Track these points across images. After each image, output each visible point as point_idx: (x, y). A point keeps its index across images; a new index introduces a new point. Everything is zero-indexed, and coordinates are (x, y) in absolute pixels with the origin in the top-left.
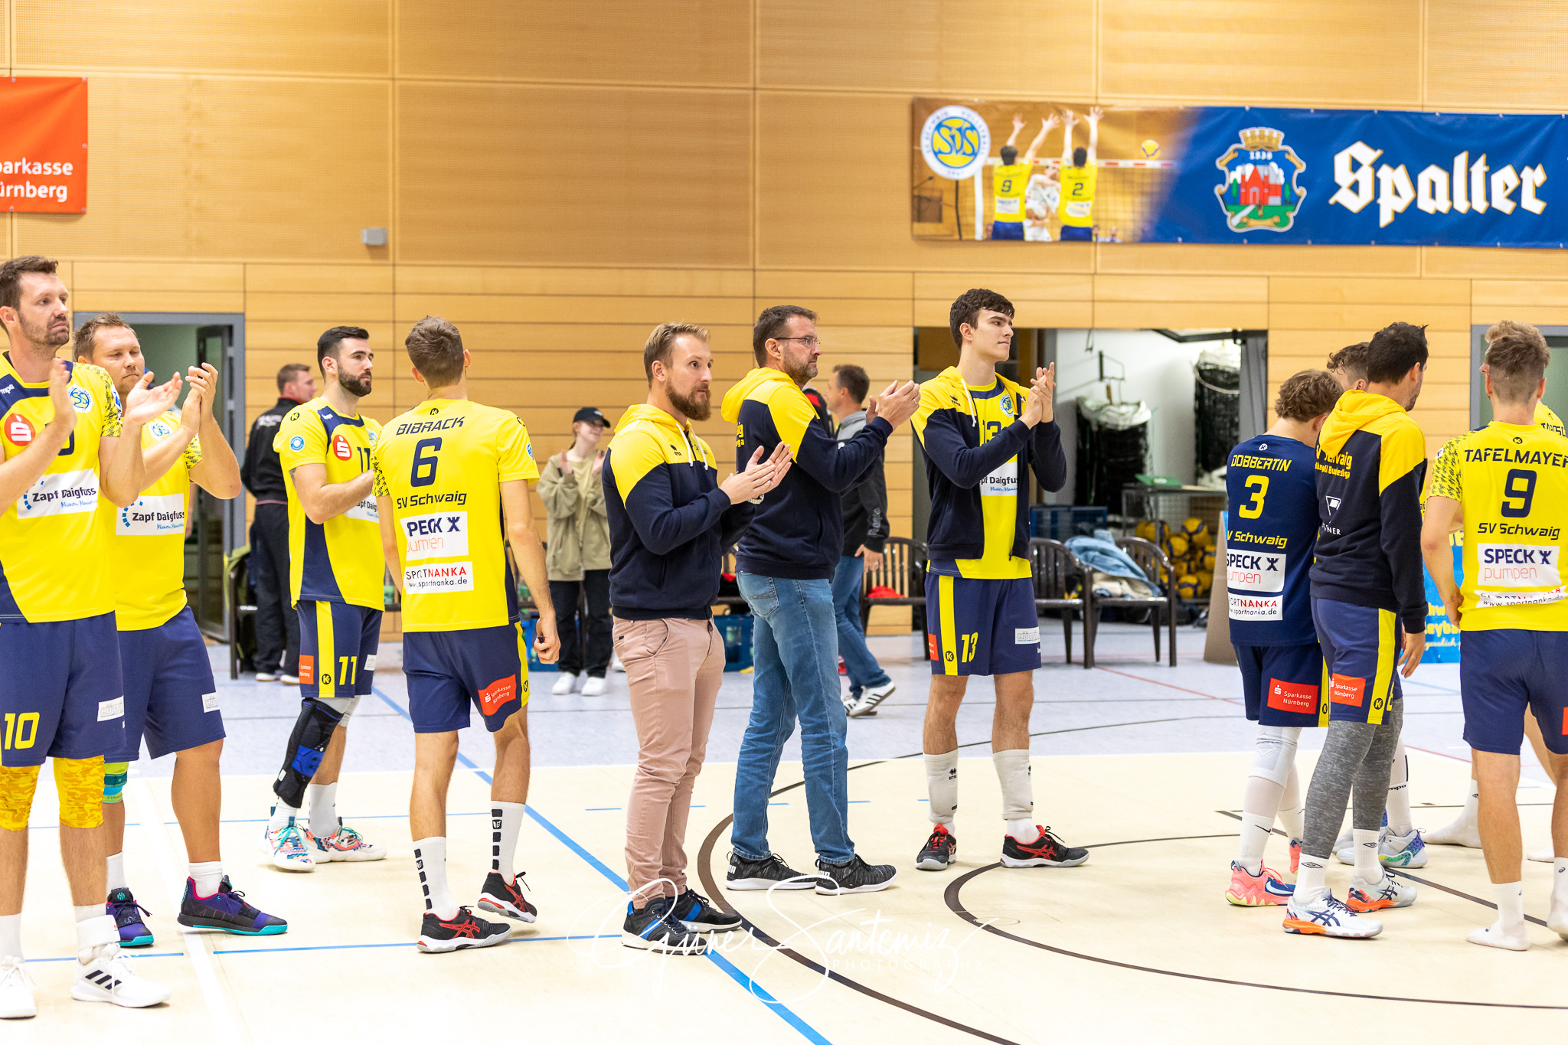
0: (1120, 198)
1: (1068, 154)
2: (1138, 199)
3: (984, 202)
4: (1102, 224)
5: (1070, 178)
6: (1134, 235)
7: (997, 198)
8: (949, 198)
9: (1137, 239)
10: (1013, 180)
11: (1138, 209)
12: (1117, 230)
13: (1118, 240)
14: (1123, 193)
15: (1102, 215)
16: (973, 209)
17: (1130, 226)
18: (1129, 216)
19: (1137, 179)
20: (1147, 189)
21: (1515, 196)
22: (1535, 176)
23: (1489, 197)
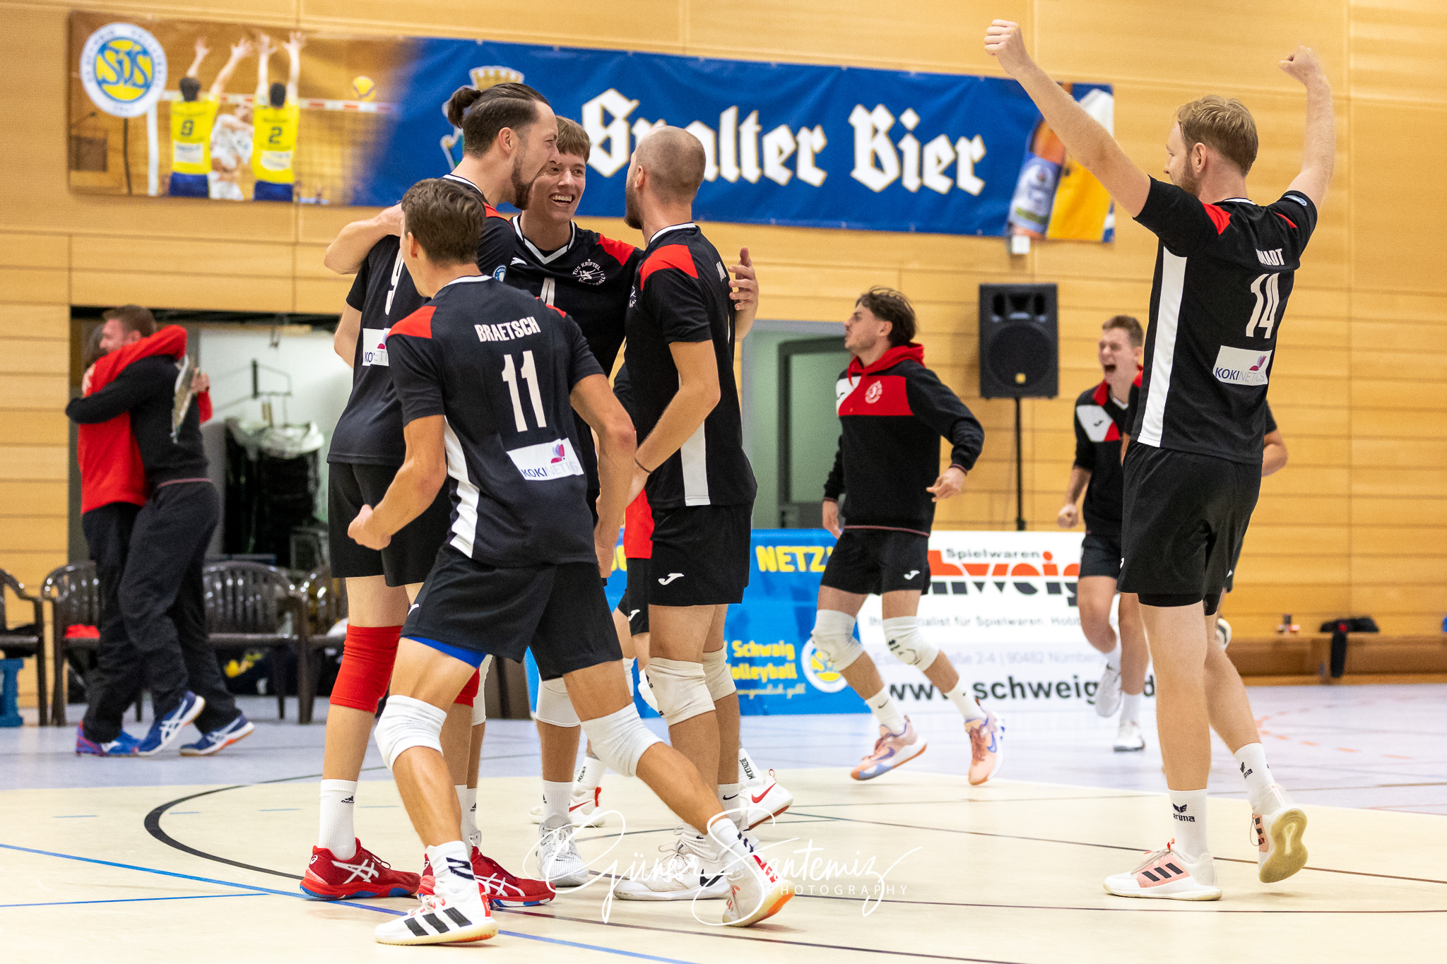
0: (326, 149)
1: (263, 90)
2: (349, 151)
3: (160, 147)
4: (305, 180)
5: (266, 120)
6: (345, 195)
7: (175, 143)
8: (115, 140)
9: (348, 200)
10: (197, 121)
11: (349, 162)
12: (323, 189)
13: (325, 201)
14: (331, 143)
15: (306, 169)
16: (146, 157)
17: (340, 184)
18: (338, 171)
19: (348, 125)
20: (360, 138)
21: (791, 162)
22: (813, 140)
23: (761, 163)
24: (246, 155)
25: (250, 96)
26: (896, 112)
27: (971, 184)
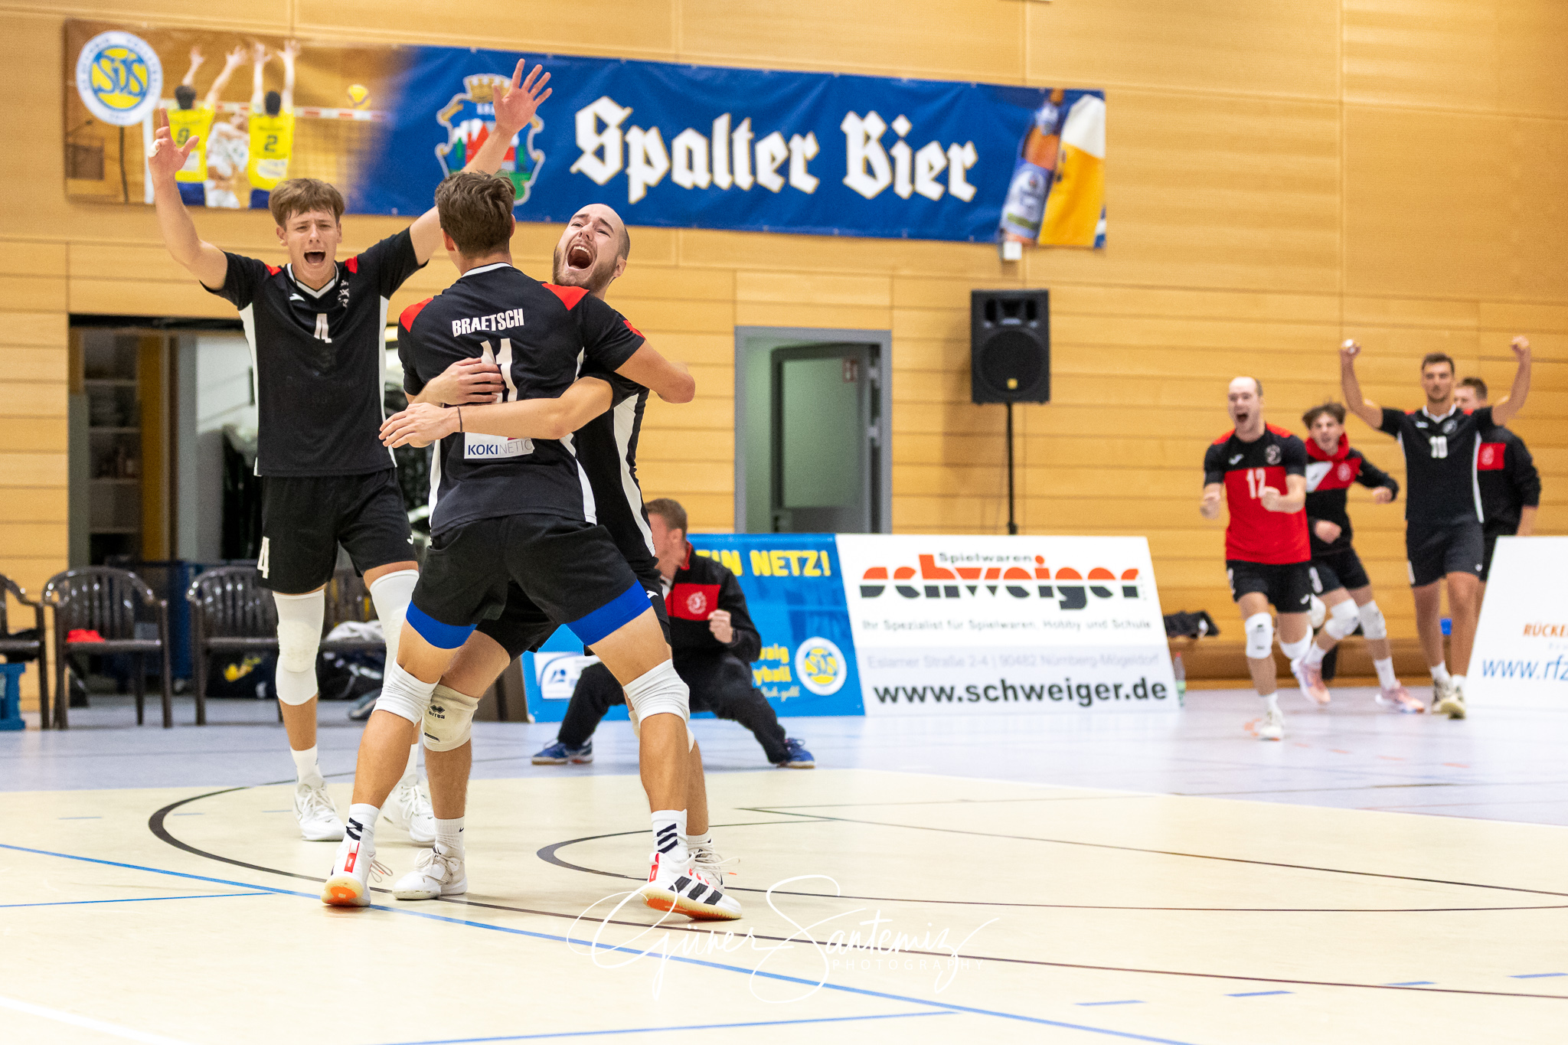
0: (321, 157)
1: (258, 98)
2: (344, 159)
5: (261, 128)
8: (112, 149)
10: (192, 128)
11: (344, 170)
14: (326, 151)
19: (343, 133)
20: (356, 146)
21: (784, 170)
22: (806, 147)
23: (753, 171)
24: (242, 163)
25: (245, 104)
26: (888, 118)
27: (963, 191)
